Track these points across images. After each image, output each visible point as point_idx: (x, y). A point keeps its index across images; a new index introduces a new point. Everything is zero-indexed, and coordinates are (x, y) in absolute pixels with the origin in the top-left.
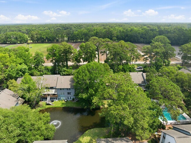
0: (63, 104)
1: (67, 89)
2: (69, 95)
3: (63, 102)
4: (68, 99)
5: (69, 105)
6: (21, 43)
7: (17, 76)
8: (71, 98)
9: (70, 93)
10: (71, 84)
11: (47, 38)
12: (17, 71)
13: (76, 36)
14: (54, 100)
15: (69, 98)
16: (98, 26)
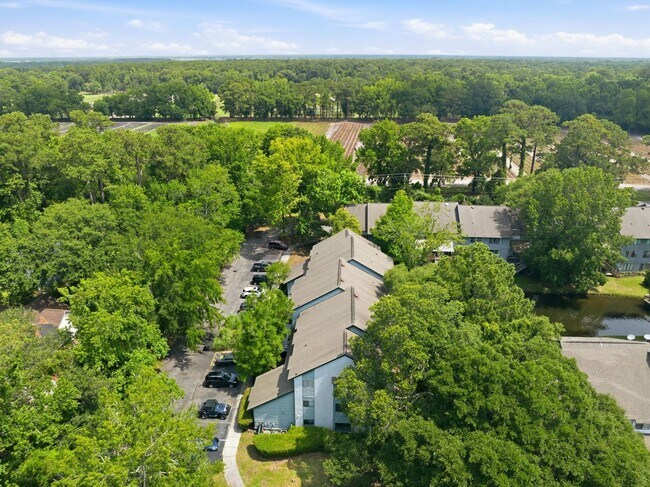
6: (195, 119)
7: (345, 201)
10: (498, 228)
11: (278, 102)
12: (344, 186)
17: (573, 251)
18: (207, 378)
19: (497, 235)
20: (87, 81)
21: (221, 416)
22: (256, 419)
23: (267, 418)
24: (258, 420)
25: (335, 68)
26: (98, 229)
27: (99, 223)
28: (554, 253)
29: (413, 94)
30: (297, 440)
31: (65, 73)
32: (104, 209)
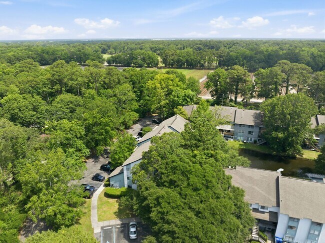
0: (240, 145)
1: (249, 126)
2: (250, 135)
3: (241, 143)
4: (248, 140)
5: (250, 148)
6: (149, 67)
7: (184, 103)
8: (251, 140)
9: (252, 132)
10: (254, 121)
11: (187, 60)
12: (184, 96)
13: (233, 60)
14: (229, 139)
15: (250, 138)
16: (266, 44)
17: (284, 134)
18: (101, 167)
19: (253, 124)
20: (109, 49)
21: (100, 180)
22: (111, 183)
23: (115, 183)
24: (112, 183)
25: (224, 44)
26: (75, 105)
27: (76, 103)
28: (274, 134)
29: (255, 57)
30: (122, 192)
31: (101, 45)
32: (79, 98)
